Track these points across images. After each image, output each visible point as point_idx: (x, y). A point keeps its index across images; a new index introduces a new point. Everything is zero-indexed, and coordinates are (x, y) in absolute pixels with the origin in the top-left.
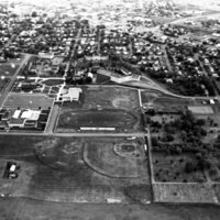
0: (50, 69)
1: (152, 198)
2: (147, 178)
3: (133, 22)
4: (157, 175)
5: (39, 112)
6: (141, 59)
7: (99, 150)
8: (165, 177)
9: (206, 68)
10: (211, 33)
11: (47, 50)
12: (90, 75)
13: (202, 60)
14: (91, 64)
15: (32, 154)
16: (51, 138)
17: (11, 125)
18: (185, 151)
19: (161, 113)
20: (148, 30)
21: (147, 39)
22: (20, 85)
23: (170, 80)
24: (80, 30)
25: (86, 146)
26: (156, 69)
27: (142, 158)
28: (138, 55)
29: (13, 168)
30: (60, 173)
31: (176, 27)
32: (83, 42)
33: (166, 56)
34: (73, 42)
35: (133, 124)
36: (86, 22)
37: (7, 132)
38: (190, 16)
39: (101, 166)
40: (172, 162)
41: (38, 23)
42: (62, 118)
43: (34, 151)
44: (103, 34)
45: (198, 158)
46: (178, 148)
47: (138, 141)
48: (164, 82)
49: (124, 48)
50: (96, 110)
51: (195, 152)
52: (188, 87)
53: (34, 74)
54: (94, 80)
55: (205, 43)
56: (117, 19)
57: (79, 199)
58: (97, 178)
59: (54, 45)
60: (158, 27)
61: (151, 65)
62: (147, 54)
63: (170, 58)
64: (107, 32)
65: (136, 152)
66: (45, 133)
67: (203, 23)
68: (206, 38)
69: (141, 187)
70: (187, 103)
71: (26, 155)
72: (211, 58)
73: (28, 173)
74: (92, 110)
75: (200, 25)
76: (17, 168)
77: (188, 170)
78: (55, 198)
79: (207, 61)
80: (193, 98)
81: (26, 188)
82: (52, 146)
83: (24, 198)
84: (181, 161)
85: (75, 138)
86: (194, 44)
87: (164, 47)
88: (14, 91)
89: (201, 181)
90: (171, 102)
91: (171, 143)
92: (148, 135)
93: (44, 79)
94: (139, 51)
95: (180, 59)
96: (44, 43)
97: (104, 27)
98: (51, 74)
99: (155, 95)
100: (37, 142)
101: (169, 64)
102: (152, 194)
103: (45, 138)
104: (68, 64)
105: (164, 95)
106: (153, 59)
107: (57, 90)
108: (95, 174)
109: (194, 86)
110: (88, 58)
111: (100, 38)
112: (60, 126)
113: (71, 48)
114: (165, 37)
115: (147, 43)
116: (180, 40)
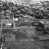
1: (39, 39)
2: (37, 36)
3: (23, 3)
4: (38, 35)
5: (11, 24)
6: (27, 12)
8: (40, 35)
9: (40, 13)
10: (39, 6)
11: (7, 10)
13: (39, 12)
15: (13, 32)
16: (16, 29)
17: (7, 27)
18: (42, 30)
19: (35, 23)
20: (26, 5)
21: (27, 7)
22: (5, 18)
23: (34, 16)
24: (12, 5)
25: (23, 30)
26: (31, 14)
30: (20, 36)
31: (32, 4)
32: (14, 8)
33: (32, 11)
34: (12, 8)
38: (34, 2)
40: (40, 32)
41: (2, 3)
42: (16, 25)
48: (33, 17)
49: (23, 9)
50: (22, 23)
51: (44, 30)
52: (38, 17)
53: (7, 15)
54: (20, 16)
55: (38, 8)
56: (19, 2)
57: (26, 40)
58: (27, 36)
60: (28, 4)
62: (28, 10)
64: (18, 6)
66: (14, 28)
67: (37, 4)
68: (38, 7)
70: (39, 21)
71: (12, 33)
73: (14, 36)
74: (21, 23)
77: (44, 33)
78: (21, 40)
79: (40, 12)
81: (15, 39)
83: (15, 41)
84: (42, 32)
86: (36, 8)
87: (31, 9)
90: (36, 21)
92: (34, 27)
93: (9, 16)
94: (26, 10)
96: (5, 8)
97: (17, 4)
98: (10, 15)
99: (32, 19)
100: (13, 30)
101: (33, 13)
102: (39, 38)
104: (13, 13)
105: (34, 19)
106: (29, 12)
109: (39, 17)
111: (17, 7)
112: (16, 26)
113: (12, 9)
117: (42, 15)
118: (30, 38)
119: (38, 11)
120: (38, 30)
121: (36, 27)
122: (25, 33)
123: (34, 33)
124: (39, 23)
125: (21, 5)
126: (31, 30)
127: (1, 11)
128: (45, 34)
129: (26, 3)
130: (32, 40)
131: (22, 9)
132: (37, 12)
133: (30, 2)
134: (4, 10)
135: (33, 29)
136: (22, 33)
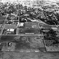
0: (14, 18)
2: (44, 46)
3: (34, 5)
4: (46, 45)
5: (14, 29)
6: (37, 15)
7: (31, 39)
8: (48, 45)
9: (54, 18)
10: (54, 8)
11: (13, 13)
12: (25, 19)
14: (25, 17)
16: (18, 36)
17: (7, 33)
18: (53, 39)
19: (45, 29)
20: (38, 7)
21: (38, 10)
22: (7, 22)
23: (46, 21)
24: (20, 7)
25: (27, 38)
26: (42, 18)
27: (42, 41)
28: (36, 14)
29: (10, 44)
30: (22, 45)
32: (22, 11)
33: (44, 14)
34: (19, 10)
35: (38, 32)
36: (22, 5)
37: (6, 35)
38: (48, 4)
39: (32, 43)
40: (50, 41)
41: (9, 5)
42: (20, 31)
43: (14, 39)
44: (26, 8)
45: (56, 40)
46: (51, 38)
47: (40, 36)
48: (44, 21)
49: (33, 12)
50: (28, 29)
53: (10, 19)
54: (26, 21)
55: (53, 11)
56: (29, 4)
57: (28, 51)
58: (31, 46)
59: (14, 11)
60: (41, 6)
61: (40, 17)
62: (39, 14)
63: (45, 15)
65: (40, 39)
66: (16, 35)
69: (43, 48)
70: (51, 27)
71: (12, 40)
72: (55, 15)
73: (14, 45)
75: (51, 6)
76: (11, 44)
77: (54, 43)
78: (22, 51)
79: (54, 16)
80: (52, 25)
81: (14, 49)
82: (19, 38)
83: (14, 51)
84: (52, 41)
85: (24, 36)
86: (50, 11)
87: (43, 12)
88: (6, 24)
89: (57, 46)
90: (47, 27)
91: (49, 37)
92: (42, 35)
93: (14, 21)
94: (37, 13)
95: (47, 15)
96: (11, 11)
97: (26, 6)
98: (15, 19)
100: (15, 37)
101: (45, 17)
103: (16, 36)
104: (19, 17)
105: (45, 25)
106: (40, 15)
107: (17, 23)
108: (31, 45)
109: (52, 22)
110: (24, 15)
111: (26, 10)
112: (20, 33)
113: (19, 12)
114: (43, 9)
115: (38, 11)
116: (47, 10)
117: (57, 20)
118: (34, 49)
119: (51, 14)
120: (46, 39)
121: (45, 35)
122: (28, 42)
123: (40, 43)
124: (50, 29)
125: (32, 7)
126: (37, 38)
127: (5, 14)
128: (56, 44)
129: (38, 5)
130: (36, 51)
131: (31, 11)
132: (49, 16)
133: (44, 4)
134: (9, 13)
135: (40, 37)
136: (25, 41)
